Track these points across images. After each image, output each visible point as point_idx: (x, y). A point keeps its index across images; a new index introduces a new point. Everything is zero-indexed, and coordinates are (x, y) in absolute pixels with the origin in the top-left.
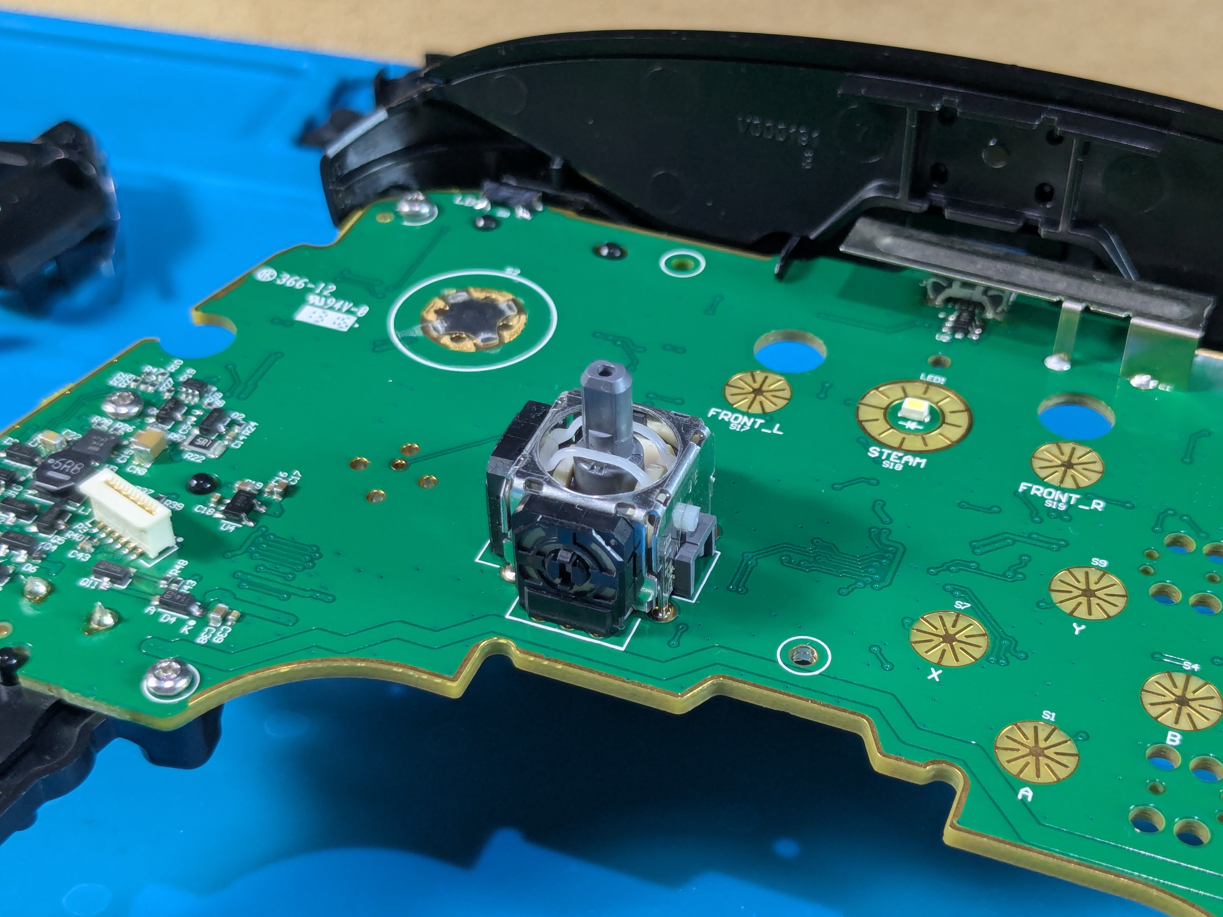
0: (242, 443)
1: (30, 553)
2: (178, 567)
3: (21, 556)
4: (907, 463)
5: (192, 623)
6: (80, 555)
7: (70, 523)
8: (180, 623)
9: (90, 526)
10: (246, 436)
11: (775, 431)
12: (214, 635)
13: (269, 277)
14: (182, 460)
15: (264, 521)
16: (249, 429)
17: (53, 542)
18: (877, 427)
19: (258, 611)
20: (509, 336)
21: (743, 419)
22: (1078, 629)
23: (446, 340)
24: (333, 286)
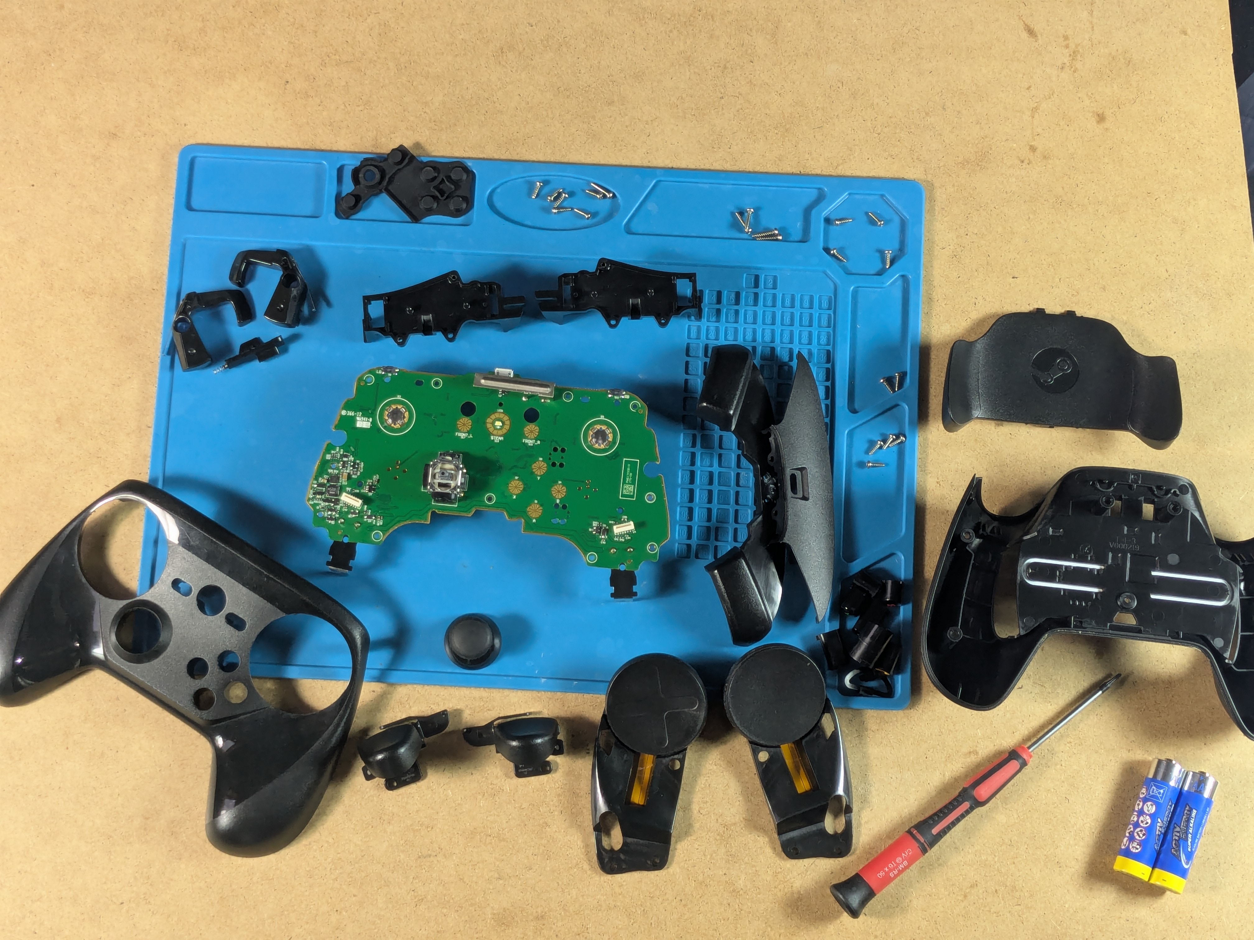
0: (363, 469)
2: (365, 508)
3: (334, 513)
4: (500, 439)
5: (375, 521)
6: (345, 510)
7: (339, 502)
8: (372, 522)
9: (343, 502)
10: (362, 467)
11: (471, 437)
12: (380, 523)
13: (345, 414)
14: (353, 478)
15: (376, 490)
16: (363, 465)
17: (338, 507)
18: (491, 430)
19: (385, 515)
20: (406, 420)
21: (464, 434)
22: (539, 478)
23: (393, 425)
24: (361, 413)
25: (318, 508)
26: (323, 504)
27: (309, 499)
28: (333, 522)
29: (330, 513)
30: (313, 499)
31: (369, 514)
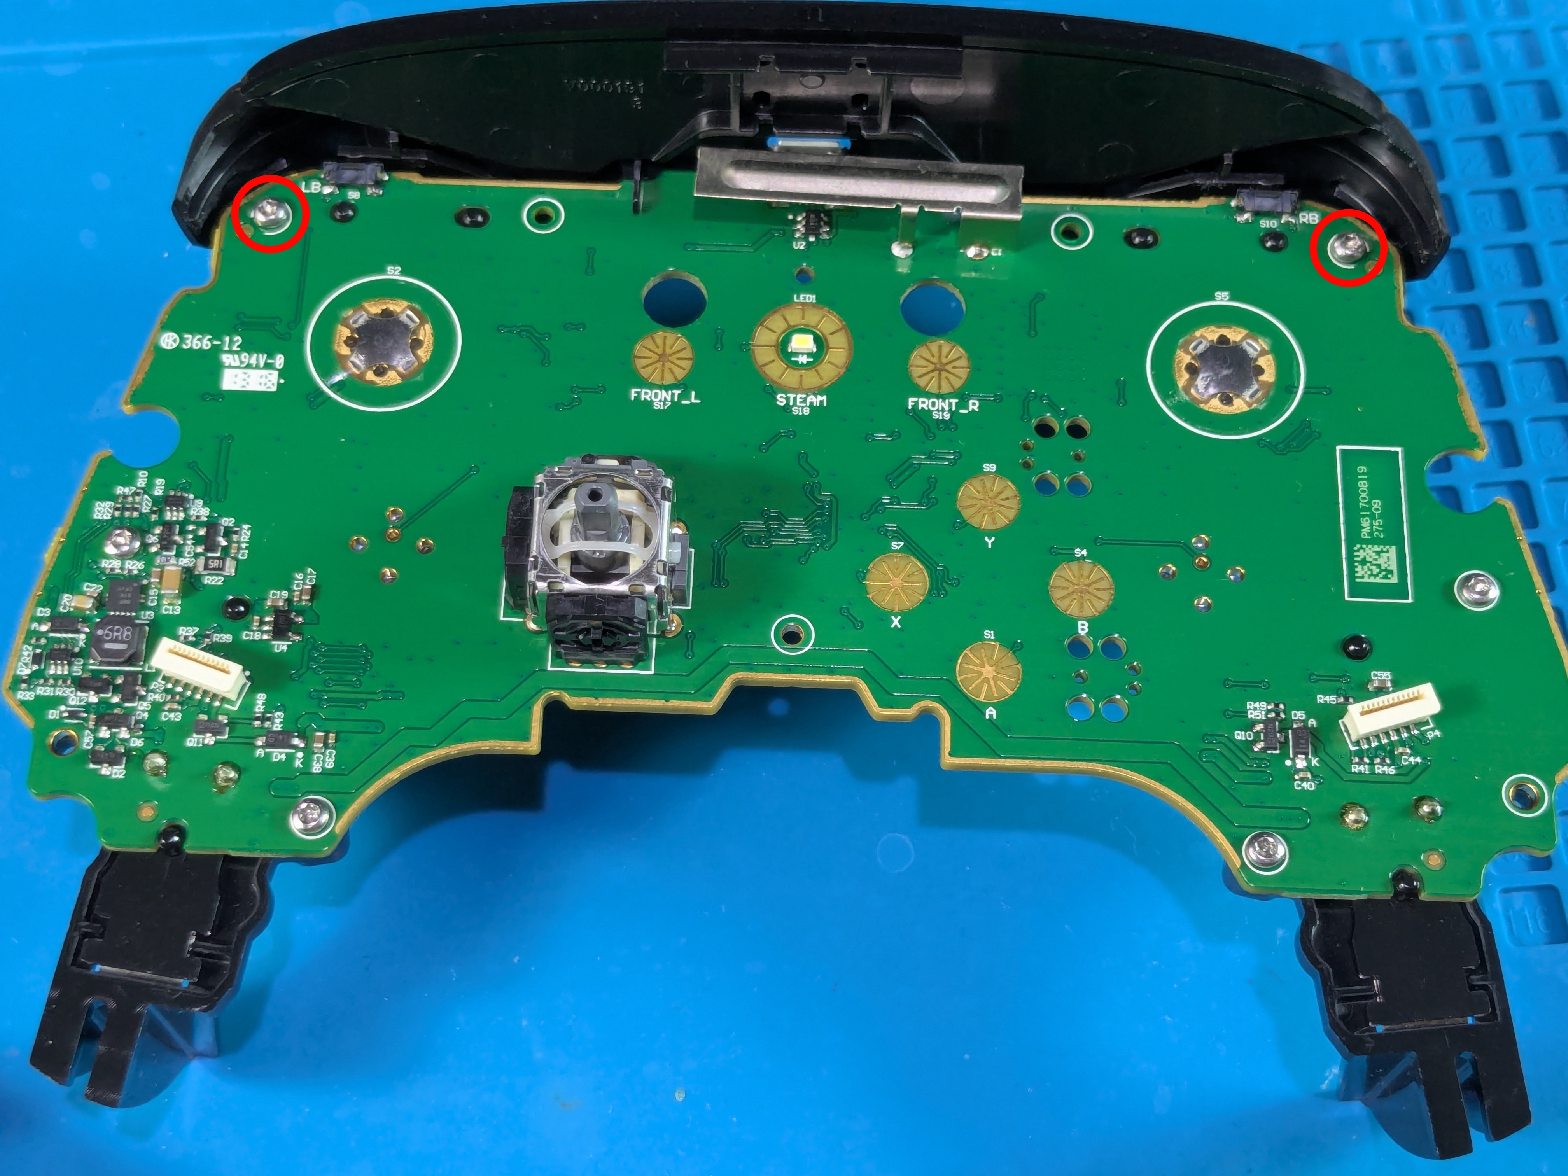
0: (247, 551)
1: (129, 729)
2: (260, 702)
3: (124, 733)
4: (811, 403)
5: (300, 755)
6: (172, 715)
7: (145, 684)
8: (290, 758)
9: (164, 682)
10: (247, 543)
11: (693, 401)
12: (324, 761)
13: (173, 343)
14: (205, 586)
15: (308, 631)
16: (246, 534)
17: (142, 709)
18: (775, 370)
19: (348, 726)
20: (424, 353)
21: (663, 394)
22: (990, 542)
23: (370, 376)
24: (238, 339)
25: (53, 715)
26: (76, 698)
27: (17, 681)
28: (118, 772)
29: (104, 733)
30: (30, 680)
31: (277, 727)
